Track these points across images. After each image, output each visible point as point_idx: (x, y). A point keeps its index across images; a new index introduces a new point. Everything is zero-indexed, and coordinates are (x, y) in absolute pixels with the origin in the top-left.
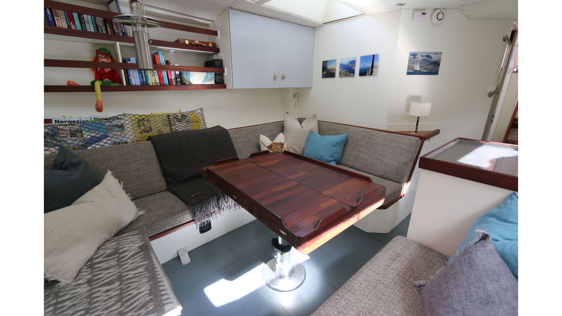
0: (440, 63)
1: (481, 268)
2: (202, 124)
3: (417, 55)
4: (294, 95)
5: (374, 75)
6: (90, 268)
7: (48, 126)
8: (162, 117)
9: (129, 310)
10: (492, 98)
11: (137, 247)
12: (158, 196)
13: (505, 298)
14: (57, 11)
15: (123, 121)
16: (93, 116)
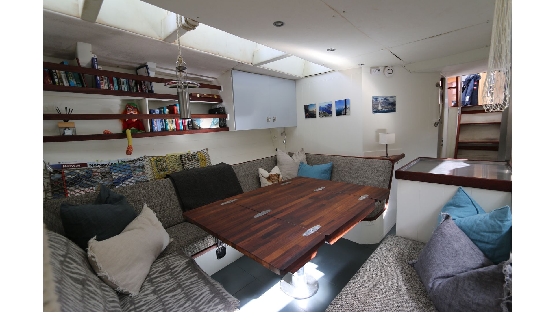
0: (395, 103)
1: (448, 236)
2: (208, 162)
3: (378, 98)
4: (282, 133)
5: (348, 115)
6: (149, 282)
7: (85, 169)
8: (175, 157)
9: (200, 305)
10: (437, 127)
11: (184, 263)
12: (179, 226)
13: (466, 250)
14: (103, 77)
15: (144, 162)
16: (120, 159)
